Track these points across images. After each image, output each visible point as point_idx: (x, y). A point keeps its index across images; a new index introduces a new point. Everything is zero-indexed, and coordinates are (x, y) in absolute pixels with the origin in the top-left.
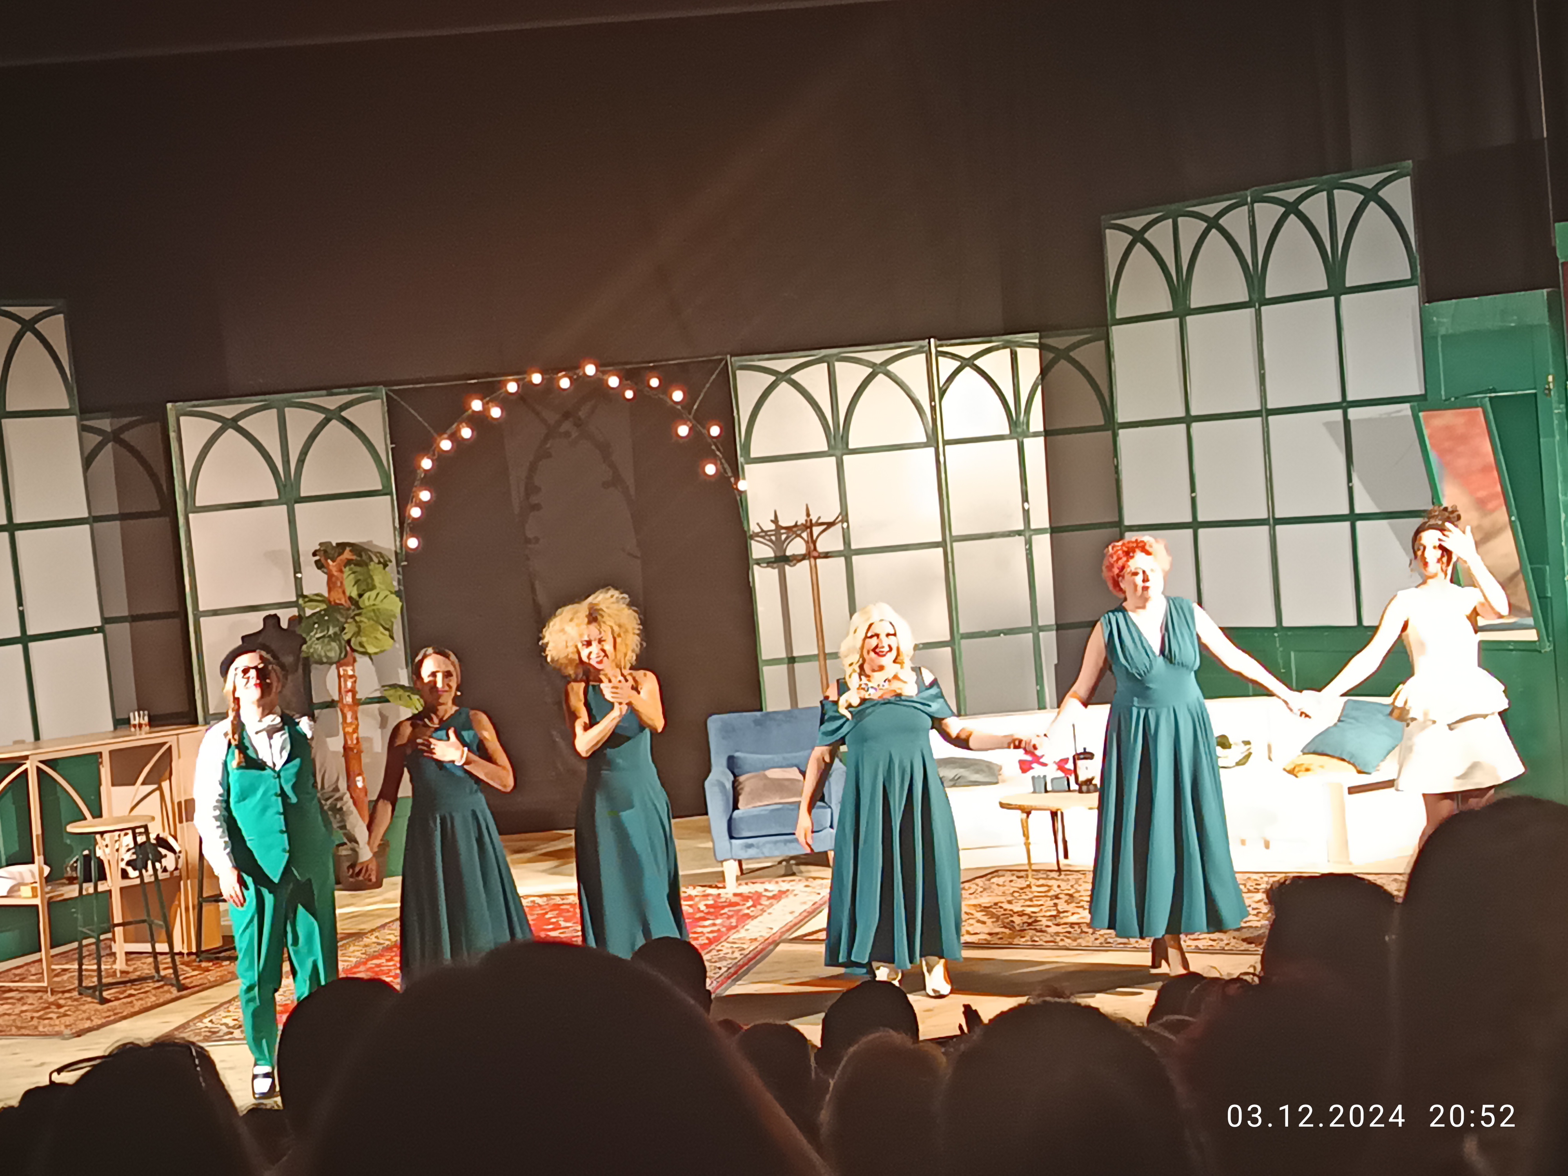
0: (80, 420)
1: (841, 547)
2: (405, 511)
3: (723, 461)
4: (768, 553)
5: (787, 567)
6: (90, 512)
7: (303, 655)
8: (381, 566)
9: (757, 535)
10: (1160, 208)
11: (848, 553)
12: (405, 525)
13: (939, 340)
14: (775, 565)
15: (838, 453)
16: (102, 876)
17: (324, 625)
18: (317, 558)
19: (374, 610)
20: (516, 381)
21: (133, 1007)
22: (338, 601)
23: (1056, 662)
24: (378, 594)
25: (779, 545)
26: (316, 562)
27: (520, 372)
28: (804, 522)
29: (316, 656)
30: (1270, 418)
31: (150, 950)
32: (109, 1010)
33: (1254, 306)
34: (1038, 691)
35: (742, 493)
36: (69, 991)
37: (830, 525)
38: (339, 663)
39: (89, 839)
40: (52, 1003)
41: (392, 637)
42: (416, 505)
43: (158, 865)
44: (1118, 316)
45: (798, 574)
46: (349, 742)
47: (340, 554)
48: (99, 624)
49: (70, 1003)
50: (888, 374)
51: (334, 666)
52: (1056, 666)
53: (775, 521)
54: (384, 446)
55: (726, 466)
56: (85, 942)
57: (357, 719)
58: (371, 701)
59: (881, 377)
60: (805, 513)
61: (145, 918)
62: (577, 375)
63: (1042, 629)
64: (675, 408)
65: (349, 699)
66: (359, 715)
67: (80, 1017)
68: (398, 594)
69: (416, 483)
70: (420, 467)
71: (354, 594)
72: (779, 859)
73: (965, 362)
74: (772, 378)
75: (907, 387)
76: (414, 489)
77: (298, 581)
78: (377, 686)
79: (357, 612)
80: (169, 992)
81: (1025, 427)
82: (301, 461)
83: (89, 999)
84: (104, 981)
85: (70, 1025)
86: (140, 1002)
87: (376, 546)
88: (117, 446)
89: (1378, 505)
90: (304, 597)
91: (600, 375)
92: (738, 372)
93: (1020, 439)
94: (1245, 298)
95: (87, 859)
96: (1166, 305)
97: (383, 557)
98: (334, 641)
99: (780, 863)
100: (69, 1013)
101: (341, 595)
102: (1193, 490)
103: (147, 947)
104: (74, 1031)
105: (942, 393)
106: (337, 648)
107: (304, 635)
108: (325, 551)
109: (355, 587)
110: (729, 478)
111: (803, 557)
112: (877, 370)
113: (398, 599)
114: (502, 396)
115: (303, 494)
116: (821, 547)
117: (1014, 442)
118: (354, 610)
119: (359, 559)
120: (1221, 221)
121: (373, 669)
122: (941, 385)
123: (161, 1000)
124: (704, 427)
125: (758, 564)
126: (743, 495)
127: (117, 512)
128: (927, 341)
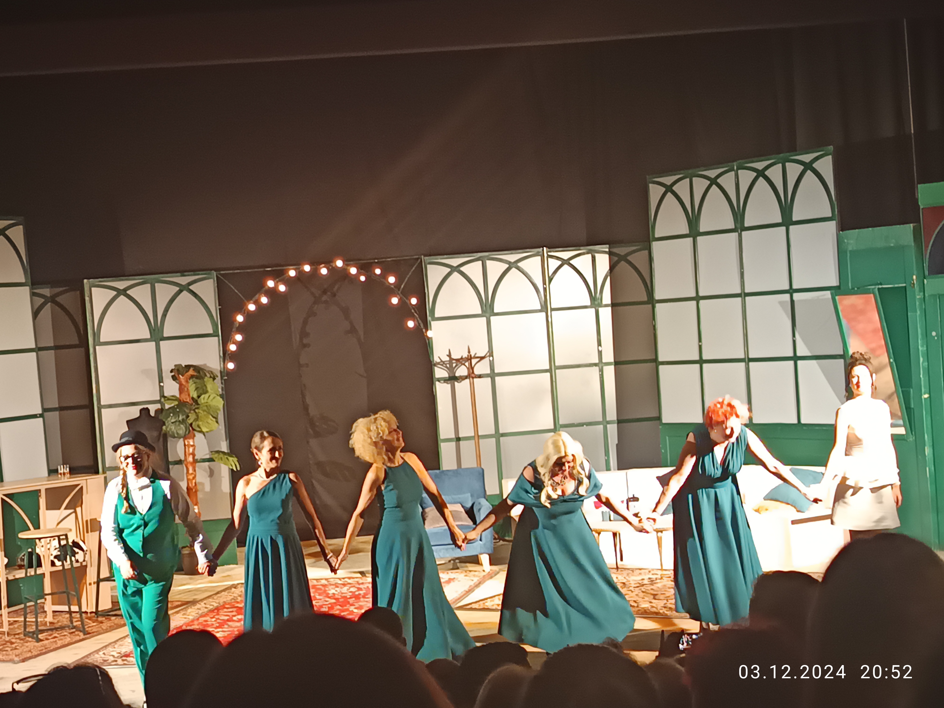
0: (31, 289)
1: (488, 372)
2: (226, 347)
3: (419, 319)
4: (445, 374)
5: (456, 383)
6: (36, 344)
7: (163, 432)
8: (212, 379)
9: (439, 363)
10: (682, 172)
11: (493, 375)
12: (227, 355)
13: (549, 248)
14: (449, 382)
15: (488, 315)
16: (39, 565)
17: (176, 414)
18: (173, 374)
19: (207, 406)
20: (295, 269)
21: (56, 644)
22: (185, 400)
23: (617, 442)
24: (209, 396)
25: (451, 370)
26: (173, 377)
27: (297, 265)
28: (467, 356)
29: (170, 433)
30: (747, 298)
31: (67, 610)
32: (42, 646)
33: (738, 232)
34: (606, 460)
35: (429, 338)
36: (18, 634)
37: (482, 358)
38: (185, 437)
39: (32, 542)
40: (7, 642)
41: (217, 422)
42: (234, 343)
43: (73, 558)
44: (656, 236)
45: (462, 387)
46: (190, 485)
47: (187, 372)
48: (40, 412)
49: (18, 641)
50: (518, 268)
51: (182, 439)
52: (617, 445)
53: (449, 355)
54: (214, 308)
55: (420, 322)
56: (28, 604)
57: (195, 471)
58: (204, 460)
59: (514, 270)
60: (467, 351)
61: (65, 590)
62: (332, 266)
63: (609, 422)
64: (390, 286)
65: (190, 459)
66: (197, 469)
67: (25, 650)
68: (221, 396)
69: (234, 330)
70: (236, 320)
71: (195, 396)
72: (450, 559)
73: (564, 262)
74: (449, 270)
75: (530, 276)
76: (232, 333)
77: (161, 388)
78: (207, 451)
79: (196, 406)
80: (78, 635)
81: (600, 301)
82: (164, 315)
83: (30, 639)
84: (40, 628)
85: (18, 655)
86: (61, 641)
87: (208, 367)
88: (53, 304)
89: (811, 352)
90: (165, 397)
91: (346, 267)
92: (428, 266)
93: (597, 308)
94: (733, 227)
95: (31, 554)
96: (685, 230)
97: (213, 374)
98: (182, 424)
99: (450, 561)
100: (18, 647)
101: (187, 396)
102: (700, 340)
103: (65, 608)
104: (21, 659)
105: (551, 280)
106: (184, 428)
107: (164, 420)
108: (178, 370)
109: (196, 392)
110: (422, 330)
111: (466, 377)
112: (511, 265)
113: (221, 399)
114: (286, 278)
115: (165, 335)
116: (477, 371)
117: (593, 310)
118: (194, 406)
119: (198, 374)
120: (718, 181)
121: (205, 441)
122: (550, 275)
123: (74, 640)
124: (407, 299)
125: (439, 381)
126: (430, 340)
127: (52, 345)
128: (542, 249)
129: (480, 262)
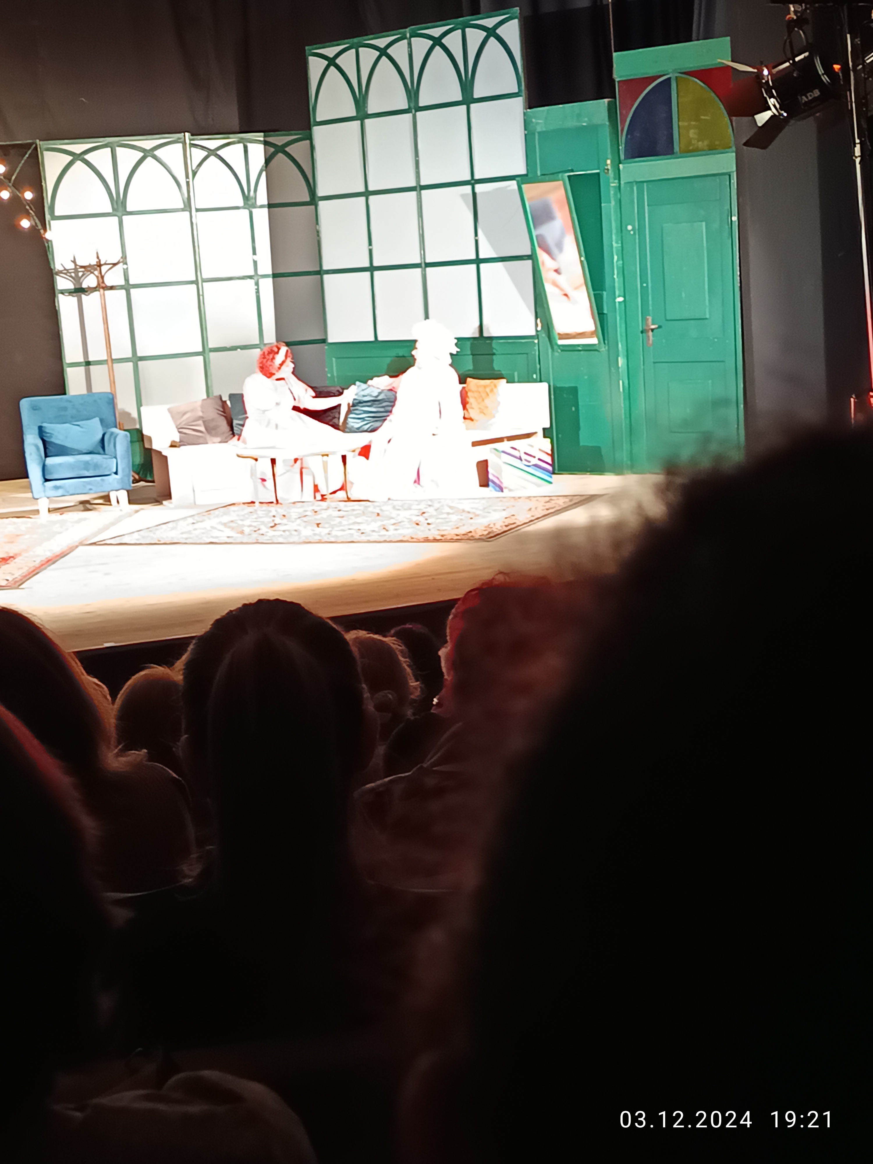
1: (122, 282)
3: (35, 217)
4: (70, 286)
5: (83, 296)
9: (61, 272)
10: (346, 41)
11: (127, 287)
13: (192, 136)
14: (74, 294)
15: (120, 214)
25: (77, 280)
28: (95, 263)
30: (423, 192)
33: (411, 112)
35: (48, 241)
37: (115, 265)
44: (318, 120)
45: (91, 301)
50: (155, 158)
53: (74, 262)
55: (37, 221)
59: (149, 159)
60: (96, 257)
73: (210, 153)
74: (70, 158)
75: (169, 167)
81: (254, 201)
89: (495, 252)
92: (45, 153)
93: (251, 210)
94: (405, 106)
96: (352, 112)
99: (79, 503)
102: (370, 243)
105: (195, 174)
110: (39, 230)
111: (95, 289)
112: (147, 154)
116: (108, 282)
117: (246, 212)
120: (389, 51)
122: (194, 168)
124: (20, 193)
125: (63, 293)
126: (50, 243)
128: (183, 134)
129: (109, 149)
